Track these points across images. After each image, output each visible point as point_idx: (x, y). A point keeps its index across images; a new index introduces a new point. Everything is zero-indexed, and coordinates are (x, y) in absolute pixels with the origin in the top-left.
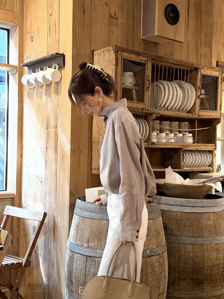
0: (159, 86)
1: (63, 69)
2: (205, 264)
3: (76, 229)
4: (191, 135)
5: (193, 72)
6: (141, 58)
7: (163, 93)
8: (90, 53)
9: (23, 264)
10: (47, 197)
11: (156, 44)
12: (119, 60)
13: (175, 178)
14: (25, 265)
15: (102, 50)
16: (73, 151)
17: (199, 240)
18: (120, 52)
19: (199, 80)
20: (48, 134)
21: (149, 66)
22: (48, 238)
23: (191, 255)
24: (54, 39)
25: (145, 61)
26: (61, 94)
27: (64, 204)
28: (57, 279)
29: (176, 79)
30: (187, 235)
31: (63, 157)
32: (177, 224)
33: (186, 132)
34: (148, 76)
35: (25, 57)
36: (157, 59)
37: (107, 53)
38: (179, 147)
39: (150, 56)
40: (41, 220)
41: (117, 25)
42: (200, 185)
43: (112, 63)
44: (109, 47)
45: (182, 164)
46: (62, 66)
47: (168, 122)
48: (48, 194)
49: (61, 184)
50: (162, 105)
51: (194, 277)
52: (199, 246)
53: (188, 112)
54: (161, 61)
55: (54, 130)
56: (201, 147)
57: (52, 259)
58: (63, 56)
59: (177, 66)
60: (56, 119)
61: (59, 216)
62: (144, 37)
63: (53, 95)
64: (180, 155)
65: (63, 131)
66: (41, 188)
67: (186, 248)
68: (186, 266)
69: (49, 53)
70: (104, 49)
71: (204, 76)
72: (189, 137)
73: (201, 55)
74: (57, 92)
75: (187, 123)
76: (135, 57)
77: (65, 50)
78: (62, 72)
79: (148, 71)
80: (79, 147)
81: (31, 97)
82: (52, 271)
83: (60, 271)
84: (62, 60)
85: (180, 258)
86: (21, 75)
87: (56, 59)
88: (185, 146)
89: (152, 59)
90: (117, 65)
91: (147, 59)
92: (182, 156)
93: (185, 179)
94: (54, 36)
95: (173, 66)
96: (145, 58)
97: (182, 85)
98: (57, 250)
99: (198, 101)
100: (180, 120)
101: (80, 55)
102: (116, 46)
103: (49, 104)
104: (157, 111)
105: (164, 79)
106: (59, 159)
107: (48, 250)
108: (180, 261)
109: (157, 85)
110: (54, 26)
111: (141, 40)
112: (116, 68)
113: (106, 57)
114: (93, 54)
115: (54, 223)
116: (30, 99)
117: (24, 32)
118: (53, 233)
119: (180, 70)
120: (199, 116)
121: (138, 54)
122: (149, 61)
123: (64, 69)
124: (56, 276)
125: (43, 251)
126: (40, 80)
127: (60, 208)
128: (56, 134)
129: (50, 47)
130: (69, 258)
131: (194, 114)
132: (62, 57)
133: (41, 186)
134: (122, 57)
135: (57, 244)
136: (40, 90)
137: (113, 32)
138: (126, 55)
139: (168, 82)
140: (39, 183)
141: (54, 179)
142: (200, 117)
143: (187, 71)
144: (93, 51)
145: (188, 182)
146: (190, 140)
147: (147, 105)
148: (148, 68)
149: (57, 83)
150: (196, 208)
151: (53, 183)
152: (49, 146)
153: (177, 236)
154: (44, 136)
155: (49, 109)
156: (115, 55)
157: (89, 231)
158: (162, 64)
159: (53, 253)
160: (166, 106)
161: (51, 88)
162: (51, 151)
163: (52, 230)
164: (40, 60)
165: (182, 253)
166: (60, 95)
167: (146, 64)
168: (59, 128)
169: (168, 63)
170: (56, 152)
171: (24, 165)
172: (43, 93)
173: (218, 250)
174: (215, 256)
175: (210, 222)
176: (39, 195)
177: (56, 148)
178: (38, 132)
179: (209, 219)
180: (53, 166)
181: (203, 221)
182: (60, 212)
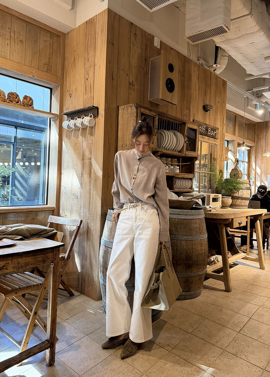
2: (194, 254)
3: (110, 231)
4: (178, 167)
5: (182, 125)
6: (152, 113)
7: (165, 138)
8: (116, 108)
9: (66, 258)
10: (82, 209)
11: (158, 105)
12: (138, 113)
13: (172, 195)
15: (126, 105)
16: (104, 176)
17: (190, 238)
18: (139, 108)
19: (186, 131)
20: (83, 164)
21: (157, 118)
22: (83, 238)
23: (185, 247)
24: (89, 96)
25: (154, 115)
26: (95, 136)
27: (97, 214)
28: (89, 267)
29: (172, 129)
30: (182, 234)
31: (96, 180)
32: (175, 227)
33: (175, 165)
34: (156, 126)
35: (64, 109)
36: (162, 115)
37: (130, 108)
38: (173, 175)
39: (157, 112)
40: (79, 225)
41: (134, 90)
42: (189, 200)
43: (133, 115)
44: (131, 104)
45: (174, 187)
46: (96, 115)
47: (165, 158)
48: (83, 206)
49: (94, 199)
50: (163, 147)
51: (187, 263)
52: (190, 241)
53: (179, 152)
55: (89, 161)
56: (186, 176)
57: (85, 253)
58: (97, 108)
59: (173, 121)
61: (92, 222)
62: (150, 100)
63: (88, 136)
65: (96, 162)
66: (76, 203)
67: (181, 243)
68: (182, 255)
69: (85, 106)
70: (128, 105)
71: (189, 129)
72: (177, 169)
73: (184, 114)
74: (91, 134)
75: (176, 159)
76: (148, 112)
77: (99, 104)
78: (96, 119)
79: (156, 123)
80: (108, 173)
81: (69, 137)
82: (85, 262)
83: (92, 262)
84: (97, 111)
85: (177, 250)
86: (61, 121)
87: (92, 110)
89: (159, 115)
90: (137, 117)
92: (174, 181)
93: (179, 196)
94: (89, 94)
95: (171, 120)
96: (155, 113)
97: (176, 133)
99: (185, 144)
100: (172, 157)
101: (110, 108)
102: (137, 103)
103: (85, 143)
104: (160, 150)
105: (165, 129)
106: (92, 182)
107: (82, 247)
108: (177, 252)
109: (161, 133)
110: (90, 87)
111: (149, 102)
113: (128, 111)
114: (118, 109)
115: (88, 227)
116: (68, 139)
117: (64, 91)
118: (86, 235)
119: (175, 123)
121: (150, 110)
122: (157, 115)
123: (98, 118)
124: (88, 265)
125: (77, 248)
126: (79, 125)
127: (93, 216)
128: (91, 164)
129: (86, 101)
130: (104, 251)
131: (183, 153)
132: (97, 109)
133: (77, 201)
134: (140, 111)
135: (89, 242)
136: (77, 132)
137: (131, 94)
138: (143, 110)
139: (167, 131)
140: (75, 199)
141: (88, 196)
142: (186, 156)
144: (118, 106)
145: (181, 198)
146: (178, 171)
147: (155, 146)
148: (156, 120)
149: (92, 128)
150: (188, 216)
151: (87, 198)
152: (84, 173)
153: (175, 235)
154: (80, 166)
156: (136, 110)
158: (163, 118)
159: (87, 249)
160: (166, 148)
161: (87, 131)
162: (86, 176)
163: (86, 233)
164: (79, 111)
165: (179, 247)
167: (155, 118)
168: (93, 159)
169: (168, 118)
170: (90, 176)
171: (62, 186)
172: (80, 135)
173: (201, 244)
174: (200, 248)
175: (197, 225)
176: (75, 208)
177: (90, 174)
178: (75, 162)
179: (196, 223)
180: (88, 187)
181: (192, 225)
182: (93, 220)
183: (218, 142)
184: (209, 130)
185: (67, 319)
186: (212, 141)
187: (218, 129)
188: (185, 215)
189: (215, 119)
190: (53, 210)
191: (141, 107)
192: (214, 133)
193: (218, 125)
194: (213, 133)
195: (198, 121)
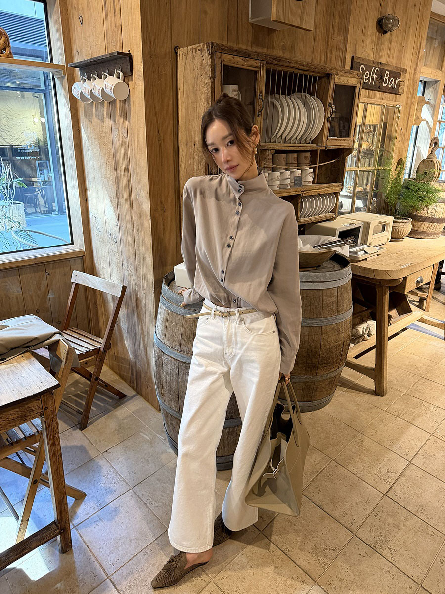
0: (276, 106)
1: (130, 78)
3: (164, 324)
4: (312, 170)
5: (324, 79)
6: (252, 62)
7: (281, 117)
8: (171, 52)
9: (102, 350)
10: (125, 264)
11: (271, 31)
12: (217, 68)
14: (105, 351)
15: (190, 47)
16: (153, 210)
17: (317, 322)
18: (218, 54)
19: (331, 93)
20: (117, 179)
21: (263, 74)
22: (131, 313)
23: (306, 338)
24: (113, 25)
25: (256, 67)
26: (131, 120)
27: (147, 280)
29: (299, 90)
31: (140, 217)
33: (306, 166)
34: (261, 92)
35: (75, 51)
36: (275, 62)
37: (198, 56)
38: (297, 193)
39: (264, 58)
40: (119, 296)
42: (324, 251)
43: (206, 73)
44: (201, 44)
45: (299, 215)
46: (129, 73)
47: (284, 157)
48: (126, 260)
49: (141, 251)
50: (278, 136)
51: (309, 362)
52: (317, 328)
53: (312, 142)
54: (280, 66)
55: (126, 173)
56: (324, 189)
57: (138, 337)
58: (129, 57)
59: (301, 72)
60: (127, 159)
61: (142, 291)
62: (253, 20)
63: (119, 119)
64: (298, 204)
66: (115, 250)
69: (108, 51)
70: (194, 46)
71: (338, 87)
72: (309, 173)
73: (332, 47)
74: (125, 116)
76: (242, 61)
77: (132, 46)
78: (130, 83)
79: (261, 84)
80: (162, 204)
81: (89, 118)
82: (139, 351)
83: (148, 353)
84: (129, 64)
86: (71, 81)
87: (119, 62)
88: (305, 191)
89: (267, 63)
90: (213, 77)
91: (260, 64)
94: (113, 19)
95: (296, 71)
96: (257, 61)
97: (307, 100)
98: (142, 330)
99: (327, 125)
101: (155, 55)
102: (212, 43)
103: (116, 133)
104: (271, 145)
105: (283, 93)
106: (135, 218)
109: (273, 104)
112: (213, 83)
113: (196, 62)
114: (176, 53)
115: (137, 297)
116: (88, 120)
118: (136, 309)
119: (306, 76)
120: (326, 148)
121: (246, 55)
122: (263, 67)
123: (132, 80)
127: (143, 281)
128: (129, 181)
131: (321, 145)
132: (128, 59)
133: (116, 247)
134: (221, 62)
136: (100, 109)
137: (205, 13)
138: (228, 59)
139: (288, 97)
140: (113, 243)
141: (131, 243)
142: (328, 149)
143: (315, 78)
144: (176, 48)
146: (311, 178)
148: (260, 78)
149: (124, 103)
150: (317, 284)
152: (120, 196)
154: (113, 179)
155: (116, 140)
156: (211, 59)
157: (180, 332)
158: (280, 69)
159: (139, 332)
160: (284, 136)
161: (116, 107)
162: (124, 203)
163: (135, 305)
164: (95, 61)
166: (129, 122)
167: (258, 73)
168: (132, 172)
169: (290, 67)
170: (131, 207)
171: (91, 214)
172: (105, 114)
173: (338, 331)
174: (334, 337)
175: (334, 299)
176: (114, 259)
177: (130, 201)
178: (104, 172)
179: (331, 296)
180: (129, 224)
181: (324, 299)
182: (143, 287)
183: (401, 101)
184: (385, 77)
185: (106, 451)
186: (389, 100)
187: (405, 71)
188: (312, 282)
189: (401, 50)
190: (82, 256)
191: (223, 49)
192: (395, 81)
193: (407, 63)
194: (392, 83)
195: (364, 60)
